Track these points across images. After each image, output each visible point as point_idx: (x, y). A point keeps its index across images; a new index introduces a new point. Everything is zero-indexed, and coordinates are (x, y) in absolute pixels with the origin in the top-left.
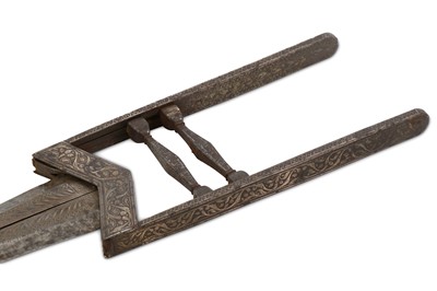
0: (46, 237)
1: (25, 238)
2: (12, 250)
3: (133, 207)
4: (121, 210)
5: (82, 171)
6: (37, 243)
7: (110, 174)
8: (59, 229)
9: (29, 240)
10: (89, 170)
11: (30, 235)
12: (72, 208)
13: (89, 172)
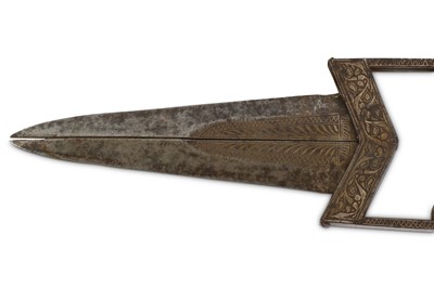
0: (281, 176)
1: (264, 165)
2: (245, 172)
3: (371, 195)
4: (359, 193)
5: (359, 112)
6: (270, 178)
7: (379, 134)
8: (298, 172)
9: (267, 169)
10: (365, 115)
11: (270, 165)
12: (324, 153)
13: (363, 116)
